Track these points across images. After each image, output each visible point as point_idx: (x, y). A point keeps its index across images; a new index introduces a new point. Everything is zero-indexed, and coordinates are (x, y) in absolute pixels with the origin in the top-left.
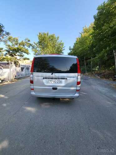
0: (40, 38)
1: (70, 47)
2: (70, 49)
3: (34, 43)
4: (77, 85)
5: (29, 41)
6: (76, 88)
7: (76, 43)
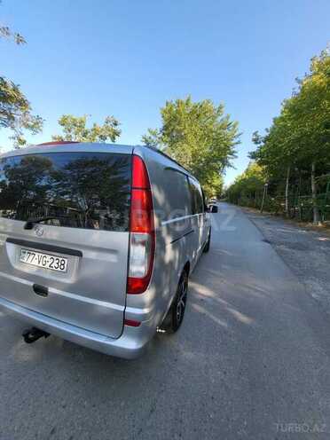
0: (167, 116)
1: (255, 134)
2: (256, 141)
3: (149, 130)
4: (128, 292)
5: (116, 124)
6: (122, 308)
7: (281, 118)
